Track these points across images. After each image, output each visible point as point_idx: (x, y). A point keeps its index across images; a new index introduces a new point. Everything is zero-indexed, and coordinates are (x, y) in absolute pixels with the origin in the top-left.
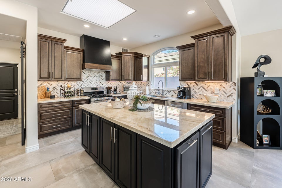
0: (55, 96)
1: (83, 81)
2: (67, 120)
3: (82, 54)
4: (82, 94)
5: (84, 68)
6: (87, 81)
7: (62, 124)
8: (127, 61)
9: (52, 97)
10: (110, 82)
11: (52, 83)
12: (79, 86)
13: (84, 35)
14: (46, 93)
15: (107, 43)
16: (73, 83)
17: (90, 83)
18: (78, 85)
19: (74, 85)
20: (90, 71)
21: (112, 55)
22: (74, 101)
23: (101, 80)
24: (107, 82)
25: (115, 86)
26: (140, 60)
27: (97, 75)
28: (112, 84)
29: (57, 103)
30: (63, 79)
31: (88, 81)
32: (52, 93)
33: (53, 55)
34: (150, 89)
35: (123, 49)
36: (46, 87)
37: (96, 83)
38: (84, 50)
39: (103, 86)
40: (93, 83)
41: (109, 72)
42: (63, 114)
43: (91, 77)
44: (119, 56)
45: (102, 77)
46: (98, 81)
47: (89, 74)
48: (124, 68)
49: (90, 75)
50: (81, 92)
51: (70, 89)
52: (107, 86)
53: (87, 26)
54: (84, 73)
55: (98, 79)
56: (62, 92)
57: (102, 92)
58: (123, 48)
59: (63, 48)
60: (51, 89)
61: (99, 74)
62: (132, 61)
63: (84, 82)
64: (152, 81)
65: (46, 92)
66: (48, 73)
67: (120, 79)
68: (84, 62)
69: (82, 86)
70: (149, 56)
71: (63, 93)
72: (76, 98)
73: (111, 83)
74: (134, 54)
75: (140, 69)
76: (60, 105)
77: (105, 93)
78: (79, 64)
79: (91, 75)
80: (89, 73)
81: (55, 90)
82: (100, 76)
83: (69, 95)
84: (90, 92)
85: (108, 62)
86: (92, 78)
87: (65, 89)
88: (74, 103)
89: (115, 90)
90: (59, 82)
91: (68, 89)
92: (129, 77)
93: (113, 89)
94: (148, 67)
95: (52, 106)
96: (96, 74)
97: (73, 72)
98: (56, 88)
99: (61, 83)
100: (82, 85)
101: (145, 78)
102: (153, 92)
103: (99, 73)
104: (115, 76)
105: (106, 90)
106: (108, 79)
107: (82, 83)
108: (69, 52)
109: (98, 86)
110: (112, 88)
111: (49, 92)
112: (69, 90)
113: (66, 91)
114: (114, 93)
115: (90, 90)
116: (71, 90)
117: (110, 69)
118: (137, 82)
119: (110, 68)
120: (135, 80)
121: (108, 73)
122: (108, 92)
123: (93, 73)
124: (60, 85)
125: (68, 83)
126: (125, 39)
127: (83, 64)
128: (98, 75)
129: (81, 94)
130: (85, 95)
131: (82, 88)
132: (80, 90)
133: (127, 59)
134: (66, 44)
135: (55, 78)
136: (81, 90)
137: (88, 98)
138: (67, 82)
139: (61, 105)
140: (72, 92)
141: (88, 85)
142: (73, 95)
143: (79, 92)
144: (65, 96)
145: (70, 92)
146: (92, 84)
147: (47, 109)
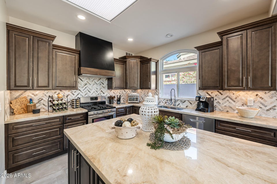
0: (39, 110)
1: (80, 90)
2: (55, 143)
3: (77, 56)
4: (78, 105)
5: (79, 74)
6: (85, 89)
7: (48, 148)
8: (133, 66)
9: (36, 111)
10: (113, 91)
11: (37, 92)
12: (75, 95)
13: (80, 32)
14: (27, 107)
15: (108, 45)
16: (67, 92)
17: (89, 91)
18: (74, 95)
19: (68, 95)
20: (89, 78)
21: (115, 59)
22: (65, 116)
23: (103, 88)
24: (109, 91)
25: (119, 95)
26: (148, 65)
27: (97, 83)
28: (115, 93)
29: (40, 120)
30: (50, 87)
31: (86, 90)
32: (37, 105)
33: (36, 55)
34: (159, 99)
35: (127, 54)
36: (29, 98)
37: (96, 92)
38: (80, 52)
39: (105, 95)
40: (92, 92)
41: (111, 78)
42: (50, 135)
43: (90, 85)
44: (123, 60)
45: (103, 84)
46: (98, 90)
47: (87, 82)
48: (129, 74)
49: (88, 82)
50: (76, 104)
51: (62, 100)
52: (109, 95)
53: (82, 17)
54: (81, 80)
55: (98, 87)
56: (50, 104)
57: (103, 103)
58: (127, 52)
59: (52, 47)
60: (35, 101)
61: (99, 81)
62: (138, 66)
63: (81, 91)
64: (160, 89)
65: (28, 104)
66: (29, 79)
67: (125, 87)
68: (80, 66)
69: (79, 96)
70: (158, 61)
71: (51, 106)
72: (70, 112)
73: (114, 92)
74: (140, 58)
75: (147, 76)
76: (44, 122)
77: (107, 103)
78: (74, 69)
79: (90, 83)
80: (88, 80)
81: (42, 101)
82: (101, 83)
83: (61, 107)
84: (89, 103)
85: (110, 67)
86: (91, 85)
87: (54, 101)
88: (66, 119)
89: (119, 100)
90: (46, 91)
91: (59, 100)
92: (135, 84)
93: (116, 99)
94: (156, 73)
95: (32, 126)
96: (95, 81)
97: (66, 78)
98: (42, 99)
99: (51, 93)
100: (78, 94)
101: (153, 86)
102: (163, 101)
103: (99, 80)
104: (119, 84)
105: (108, 99)
106: (110, 87)
107: (78, 92)
108: (61, 54)
109: (99, 95)
110: (114, 97)
111: (32, 104)
112: (60, 102)
113: (56, 102)
114: (117, 103)
115: (89, 101)
116: (64, 101)
117: (113, 75)
118: (143, 90)
119: (113, 73)
120: (141, 88)
121: (110, 80)
122: (110, 102)
123: (93, 79)
124: (48, 95)
125: (60, 92)
126: (130, 40)
127: (78, 69)
128: (98, 82)
129: (76, 106)
130: (82, 107)
131: (78, 97)
132: (75, 101)
133: (133, 64)
134: (54, 43)
135: (38, 87)
136: (76, 102)
137: (84, 111)
138: (58, 91)
139: (46, 123)
140: (65, 103)
141: (86, 95)
142: (65, 108)
143: (75, 103)
144: (54, 110)
145: (61, 104)
146: (91, 93)
147: (24, 129)
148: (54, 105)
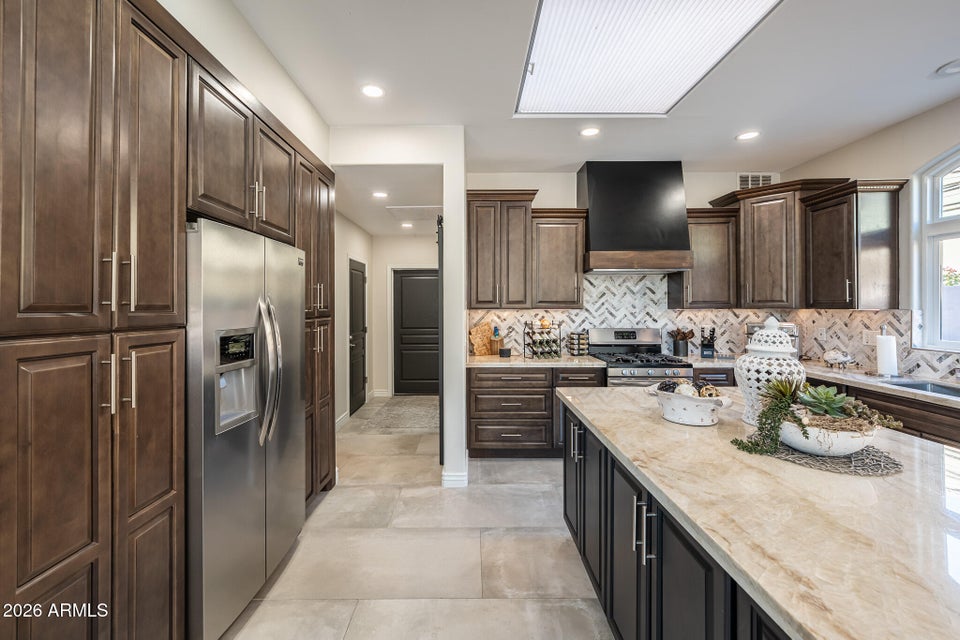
0: (510, 350)
1: (587, 310)
2: (536, 424)
3: (581, 223)
4: (583, 350)
5: (586, 269)
6: (599, 308)
7: (526, 432)
8: (766, 223)
9: (505, 353)
10: (687, 313)
11: (505, 314)
12: (577, 324)
13: (589, 164)
14: (491, 342)
15: (671, 170)
16: (558, 315)
17: (611, 314)
18: (573, 322)
19: (560, 323)
20: (611, 276)
21: (690, 212)
22: (557, 369)
23: (651, 303)
24: (672, 314)
25: (708, 327)
26: (840, 213)
27: (635, 289)
28: (696, 321)
29: (511, 371)
30: (528, 304)
31: (603, 309)
32: (505, 341)
33: (505, 239)
35: (744, 180)
36: (493, 325)
37: (631, 318)
38: (587, 212)
39: (658, 326)
40: (619, 315)
41: (680, 274)
42: (528, 405)
43: (615, 295)
44: (726, 210)
45: (654, 293)
46: (637, 310)
47: (606, 287)
48: (750, 254)
49: (609, 289)
50: (579, 344)
51: (548, 333)
52: (671, 327)
53: (590, 132)
54: (592, 284)
55: (637, 303)
56: (528, 340)
57: (655, 349)
58: (744, 174)
59: (530, 215)
60: (503, 332)
61: (641, 284)
62: (789, 219)
63: (591, 313)
64: (921, 308)
65: (493, 338)
66: (494, 288)
67: (733, 300)
68: (587, 248)
69: (586, 326)
71: (529, 345)
72: (564, 362)
73: (692, 316)
74: (801, 189)
75: (838, 255)
76: (518, 377)
77: (665, 351)
78: (573, 257)
79: (613, 289)
80: (608, 283)
81: (513, 333)
82: (647, 291)
83: (547, 350)
84: (610, 346)
85: (676, 238)
86: (618, 297)
87: (534, 333)
88: (557, 377)
89: (708, 345)
90: (521, 312)
91: (542, 333)
92: (777, 290)
93: (697, 340)
94: (891, 239)
95: (500, 379)
96: (629, 284)
97: (557, 282)
98: (513, 329)
99: (527, 316)
100: (583, 321)
101: (872, 289)
103: (641, 280)
104: (708, 291)
105: (671, 341)
106: (675, 302)
107: (583, 314)
108: (546, 226)
109: (640, 326)
110: (692, 333)
111: (497, 338)
112: (546, 337)
113: (537, 337)
114: (702, 352)
115: (611, 340)
116: (552, 336)
117: (684, 265)
118: (822, 311)
119: (684, 259)
120: (807, 304)
121: (675, 278)
122: (676, 352)
123: (621, 280)
124: (523, 320)
125: (544, 314)
126: (749, 136)
127: (584, 256)
128: (638, 287)
129: (579, 349)
130: (594, 356)
131: (584, 329)
132: (575, 337)
133: (765, 217)
134: (535, 204)
135: (509, 302)
136: (579, 339)
137: (599, 364)
138: (541, 313)
139: (523, 379)
140: (555, 341)
141: (602, 322)
142: (556, 352)
143: (577, 343)
144: (535, 353)
145: (548, 342)
146: (618, 319)
147: (490, 383)
148: (534, 342)
